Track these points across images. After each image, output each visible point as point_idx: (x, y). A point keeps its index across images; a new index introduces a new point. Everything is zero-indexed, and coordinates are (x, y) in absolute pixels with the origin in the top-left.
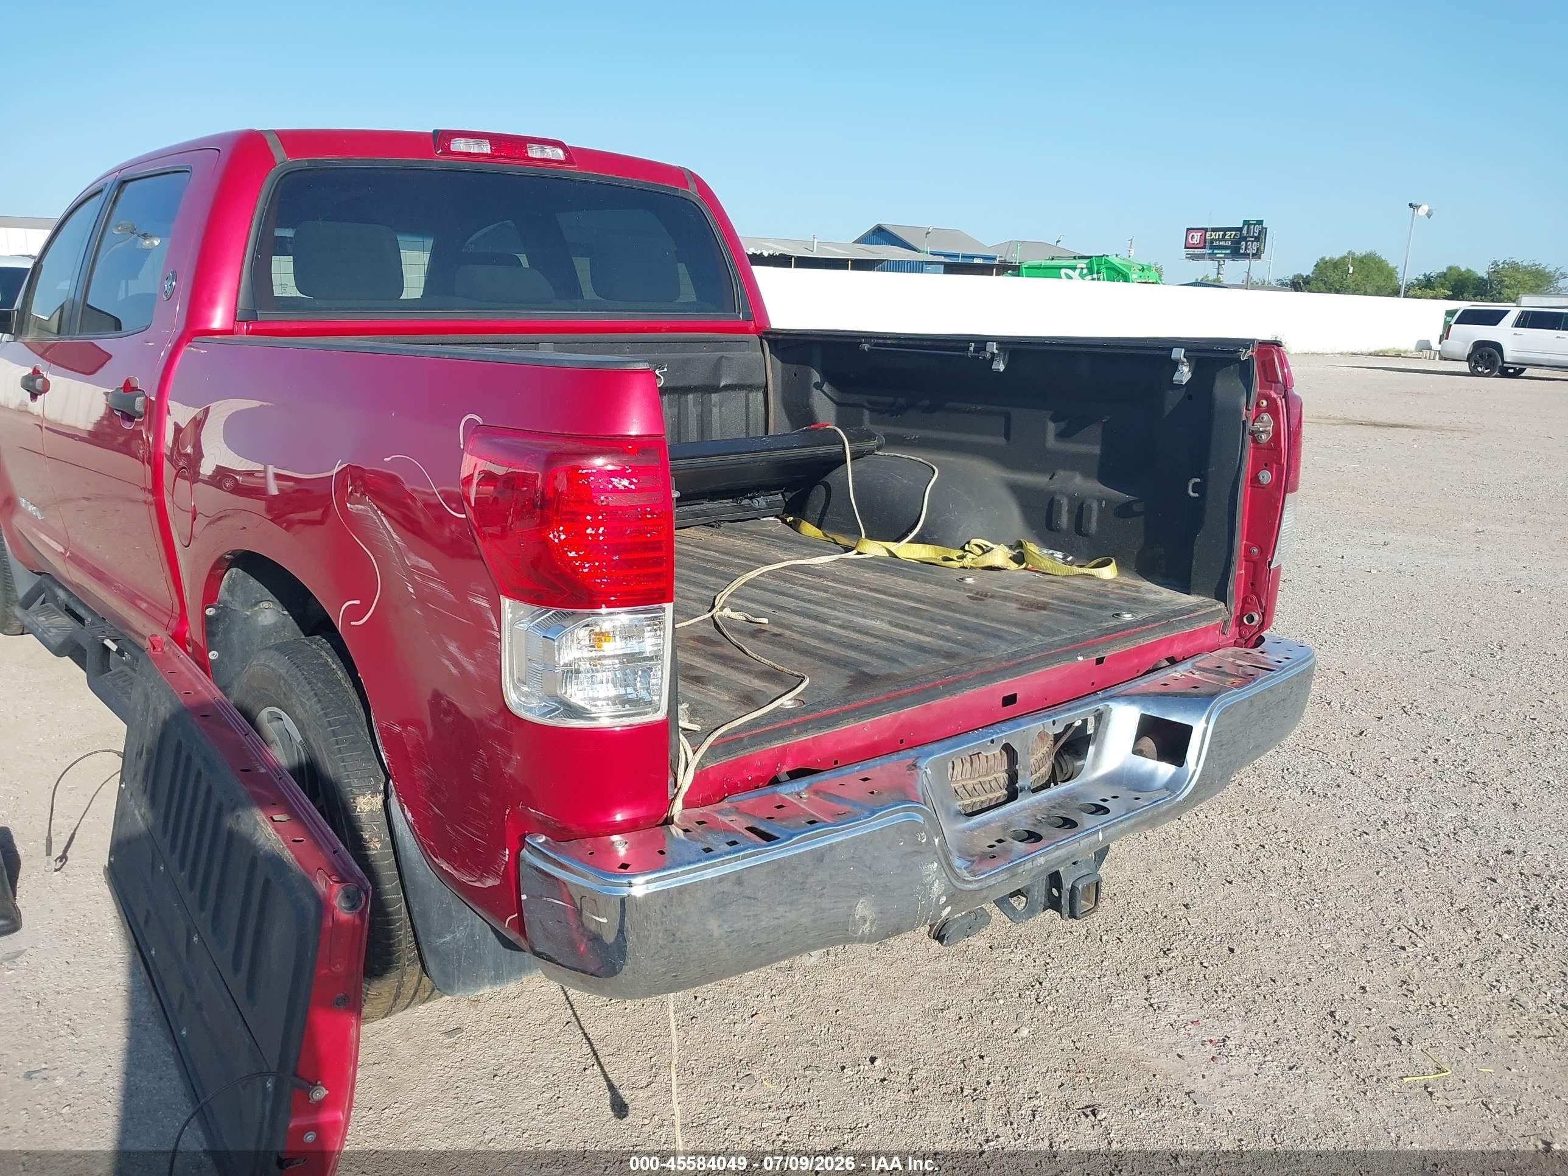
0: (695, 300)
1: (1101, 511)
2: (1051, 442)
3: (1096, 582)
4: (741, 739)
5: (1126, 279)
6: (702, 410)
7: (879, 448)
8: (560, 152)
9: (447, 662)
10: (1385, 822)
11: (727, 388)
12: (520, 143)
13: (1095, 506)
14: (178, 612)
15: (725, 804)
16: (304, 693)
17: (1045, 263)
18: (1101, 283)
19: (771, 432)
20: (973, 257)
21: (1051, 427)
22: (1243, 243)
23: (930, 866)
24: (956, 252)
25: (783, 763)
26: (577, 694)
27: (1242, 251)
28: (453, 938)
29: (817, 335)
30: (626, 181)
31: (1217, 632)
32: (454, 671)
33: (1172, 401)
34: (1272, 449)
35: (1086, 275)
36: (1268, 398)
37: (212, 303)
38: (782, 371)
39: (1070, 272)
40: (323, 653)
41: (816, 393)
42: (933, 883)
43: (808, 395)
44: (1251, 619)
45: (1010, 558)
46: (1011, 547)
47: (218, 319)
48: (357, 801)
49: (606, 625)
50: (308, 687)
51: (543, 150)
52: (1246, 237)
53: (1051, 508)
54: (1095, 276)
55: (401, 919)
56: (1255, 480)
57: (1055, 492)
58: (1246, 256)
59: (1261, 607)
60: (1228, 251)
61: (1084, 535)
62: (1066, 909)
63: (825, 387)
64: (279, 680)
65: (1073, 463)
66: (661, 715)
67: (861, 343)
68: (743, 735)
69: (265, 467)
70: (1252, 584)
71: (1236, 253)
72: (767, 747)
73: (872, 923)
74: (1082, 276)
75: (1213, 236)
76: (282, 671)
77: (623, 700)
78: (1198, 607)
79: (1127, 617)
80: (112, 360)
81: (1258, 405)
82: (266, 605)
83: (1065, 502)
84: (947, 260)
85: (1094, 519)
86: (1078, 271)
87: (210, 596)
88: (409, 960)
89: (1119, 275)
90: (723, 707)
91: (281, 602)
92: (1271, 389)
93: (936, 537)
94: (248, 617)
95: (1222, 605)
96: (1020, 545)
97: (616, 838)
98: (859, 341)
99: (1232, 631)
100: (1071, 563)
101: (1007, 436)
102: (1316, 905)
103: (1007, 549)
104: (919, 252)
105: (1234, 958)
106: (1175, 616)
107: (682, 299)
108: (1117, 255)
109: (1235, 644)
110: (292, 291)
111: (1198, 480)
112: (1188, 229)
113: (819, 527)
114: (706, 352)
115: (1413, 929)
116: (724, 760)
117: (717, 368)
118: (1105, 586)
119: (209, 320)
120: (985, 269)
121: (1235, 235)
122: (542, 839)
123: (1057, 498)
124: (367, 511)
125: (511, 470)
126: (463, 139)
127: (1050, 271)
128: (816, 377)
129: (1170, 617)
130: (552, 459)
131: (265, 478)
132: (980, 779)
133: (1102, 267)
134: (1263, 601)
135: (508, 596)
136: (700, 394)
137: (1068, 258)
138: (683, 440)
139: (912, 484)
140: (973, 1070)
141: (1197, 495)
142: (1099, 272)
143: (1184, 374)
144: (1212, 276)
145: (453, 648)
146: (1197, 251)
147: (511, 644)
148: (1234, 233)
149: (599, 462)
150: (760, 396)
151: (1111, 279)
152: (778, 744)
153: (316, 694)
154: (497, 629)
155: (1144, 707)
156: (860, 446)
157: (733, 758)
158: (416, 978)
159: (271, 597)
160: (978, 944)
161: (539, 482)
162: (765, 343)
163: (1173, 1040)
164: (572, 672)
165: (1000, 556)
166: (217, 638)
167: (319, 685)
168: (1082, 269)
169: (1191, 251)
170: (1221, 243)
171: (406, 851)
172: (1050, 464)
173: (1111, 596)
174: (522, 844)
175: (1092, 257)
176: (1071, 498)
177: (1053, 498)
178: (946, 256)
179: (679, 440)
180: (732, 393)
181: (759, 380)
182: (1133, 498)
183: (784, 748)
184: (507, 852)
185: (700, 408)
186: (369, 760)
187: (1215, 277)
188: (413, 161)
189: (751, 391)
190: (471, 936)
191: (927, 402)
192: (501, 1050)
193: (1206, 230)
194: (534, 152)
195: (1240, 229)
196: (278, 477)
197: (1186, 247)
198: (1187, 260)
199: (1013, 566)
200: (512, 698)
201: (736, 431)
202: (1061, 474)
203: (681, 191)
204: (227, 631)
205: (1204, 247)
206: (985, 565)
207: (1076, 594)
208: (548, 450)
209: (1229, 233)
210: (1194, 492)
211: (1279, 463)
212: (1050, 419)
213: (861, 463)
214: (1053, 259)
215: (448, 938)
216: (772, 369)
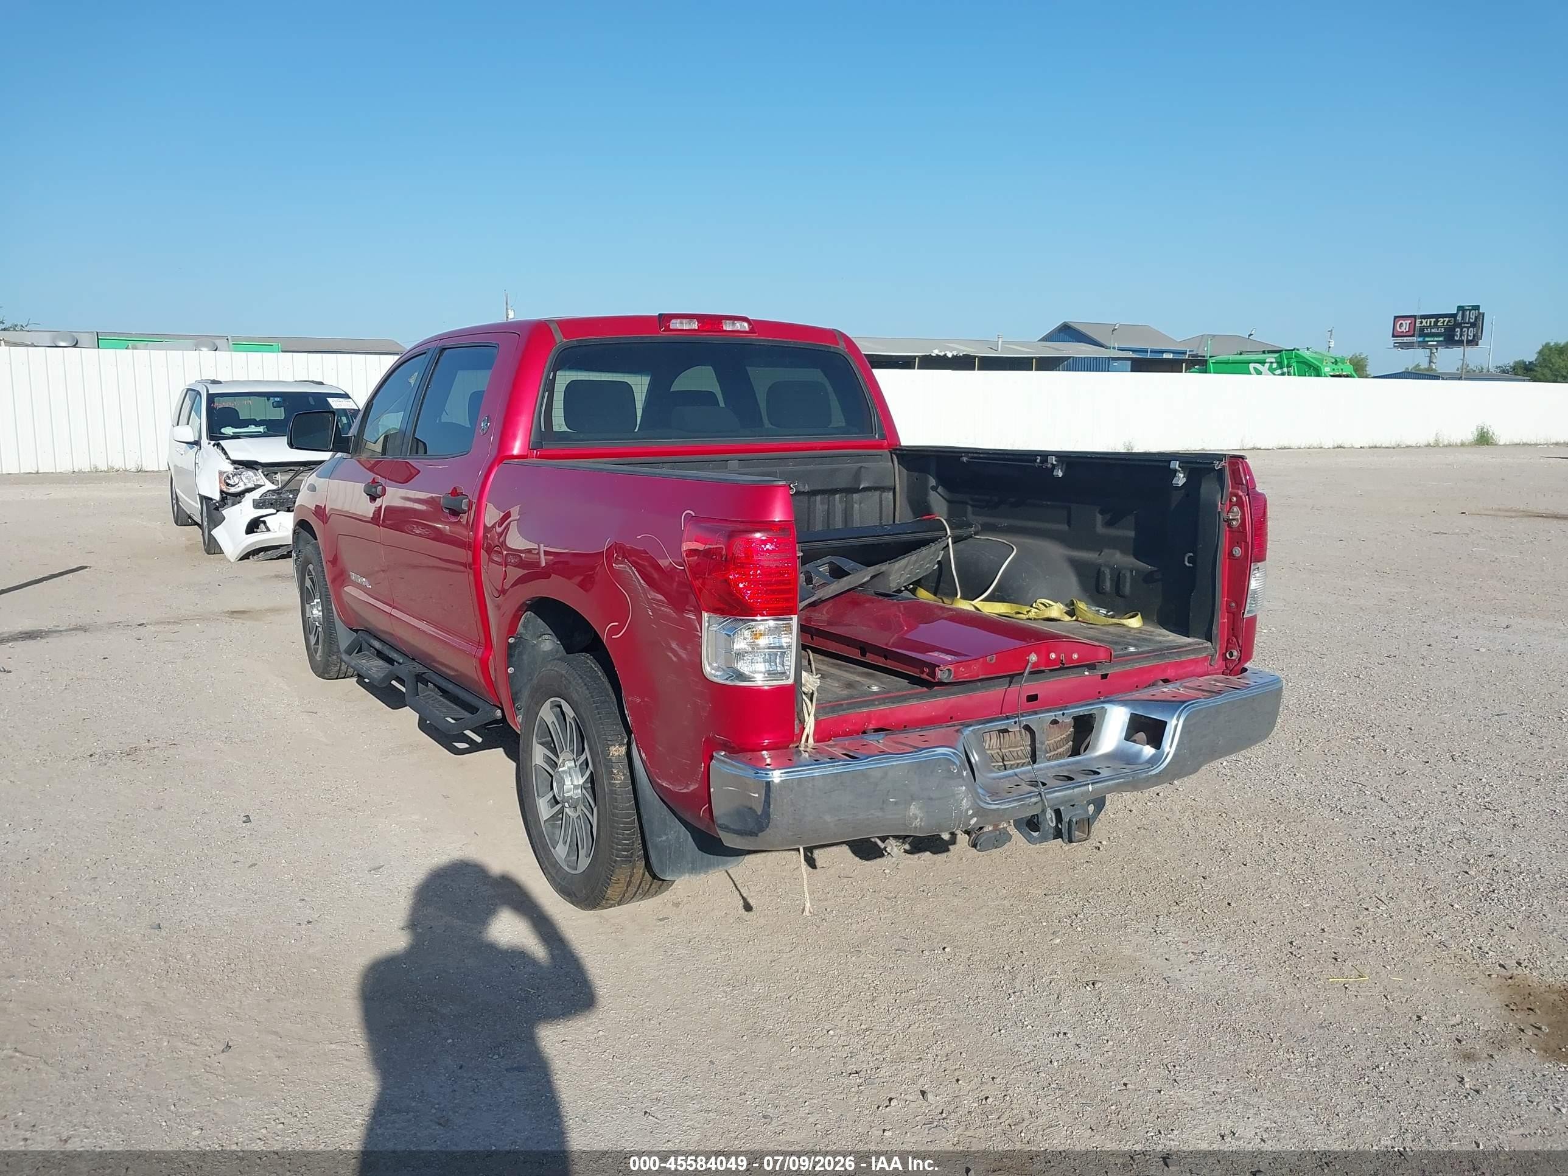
0: (844, 424)
1: (1132, 578)
2: (1100, 529)
3: (1126, 629)
4: (842, 705)
5: (1318, 373)
6: (846, 506)
7: (976, 534)
8: (746, 324)
9: (670, 654)
10: (1394, 833)
11: (865, 489)
12: (719, 319)
13: (1128, 575)
14: (484, 642)
15: (831, 742)
16: (579, 685)
17: (1232, 358)
18: (1292, 378)
19: (897, 522)
20: (1163, 352)
21: (1099, 517)
22: (1458, 330)
23: (960, 788)
24: (1144, 347)
25: (869, 723)
26: (743, 667)
27: (1456, 338)
28: (667, 838)
29: (932, 451)
30: (792, 342)
31: (1206, 664)
32: (674, 659)
33: (1176, 498)
34: (1240, 532)
35: (1276, 369)
36: (1236, 495)
37: (514, 437)
38: (908, 476)
39: (1258, 366)
40: (588, 661)
41: (932, 492)
42: (962, 800)
43: (926, 494)
44: (1231, 655)
45: (1065, 613)
46: (1067, 605)
47: (517, 448)
48: (610, 749)
49: (761, 627)
50: (580, 681)
51: (734, 324)
52: (1461, 324)
53: (1099, 575)
54: (1285, 370)
55: (635, 827)
56: (1231, 554)
57: (1101, 565)
58: (1460, 343)
59: (1239, 646)
60: (1441, 339)
61: (1122, 596)
62: (1065, 836)
63: (940, 489)
64: (561, 678)
65: (1115, 543)
66: (790, 681)
67: (962, 456)
68: (842, 702)
69: (539, 546)
70: (1233, 629)
71: (1450, 339)
72: (858, 710)
73: (921, 820)
74: (1272, 370)
75: (1424, 324)
76: (564, 672)
77: (769, 673)
78: (1190, 644)
79: (1132, 649)
80: (420, 474)
81: (1230, 501)
82: (546, 637)
83: (1107, 572)
84: (1134, 356)
85: (1128, 584)
86: (1267, 365)
87: (512, 630)
88: (638, 857)
89: (1310, 369)
90: (834, 689)
91: (556, 635)
92: (1238, 489)
93: (1012, 597)
94: (535, 644)
95: (1209, 644)
96: (1072, 603)
97: (764, 752)
98: (960, 455)
99: (1218, 663)
100: (1112, 617)
101: (1069, 524)
102: (1309, 881)
103: (1062, 606)
104: (1107, 348)
105: (1230, 909)
106: (1167, 650)
107: (834, 424)
108: (1308, 349)
109: (1223, 673)
110: (565, 428)
111: (1191, 554)
112: (1396, 317)
113: (935, 595)
114: (849, 463)
115: (1382, 899)
116: (831, 715)
117: (857, 475)
118: (1129, 631)
119: (512, 449)
120: (1173, 365)
121: (1449, 321)
122: (723, 753)
123: (1102, 569)
124: (625, 568)
125: (708, 546)
126: (679, 320)
127: (1238, 367)
128: (932, 482)
129: (1163, 651)
130: (731, 535)
131: (538, 553)
132: (1011, 749)
133: (1293, 361)
134: (1240, 642)
135: (707, 611)
136: (844, 494)
137: (1256, 352)
138: (831, 527)
139: (996, 558)
140: (1014, 958)
141: (1191, 565)
142: (1289, 366)
143: (1181, 479)
144: (1424, 365)
145: (674, 645)
146: (1405, 339)
147: (707, 641)
148: (1447, 319)
149: (758, 535)
150: (891, 494)
151: (1302, 374)
152: (865, 710)
153: (585, 684)
154: (699, 630)
155: (1133, 708)
156: (960, 532)
157: (836, 715)
158: (641, 871)
159: (550, 632)
160: (1037, 892)
161: (724, 552)
162: (894, 457)
163: (1165, 950)
164: (740, 655)
165: (1056, 610)
166: (514, 659)
167: (588, 679)
168: (1272, 363)
169: (1400, 340)
170: (1433, 331)
171: (640, 779)
172: (1098, 544)
173: (1128, 637)
174: (712, 757)
175: (1282, 351)
176: (1112, 569)
177: (1100, 569)
178: (1134, 351)
179: (828, 527)
180: (870, 493)
181: (890, 484)
182: (1156, 569)
183: (869, 714)
184: (703, 765)
185: (844, 504)
186: (618, 724)
187: (1426, 366)
188: (647, 337)
189: (884, 492)
190: (678, 838)
191: (1013, 500)
192: (694, 930)
193: (1415, 317)
194: (728, 326)
195: (1454, 316)
196: (546, 553)
197: (1394, 336)
198: (1395, 349)
199: (1067, 618)
200: (707, 669)
201: (872, 521)
202: (1106, 551)
203: (833, 347)
204: (521, 654)
205: (1413, 336)
206: (1046, 616)
207: (1105, 636)
208: (730, 529)
209: (1442, 320)
210: (1189, 562)
211: (1246, 542)
212: (1099, 513)
213: (961, 545)
214: (1241, 354)
215: (664, 838)
216: (898, 476)
